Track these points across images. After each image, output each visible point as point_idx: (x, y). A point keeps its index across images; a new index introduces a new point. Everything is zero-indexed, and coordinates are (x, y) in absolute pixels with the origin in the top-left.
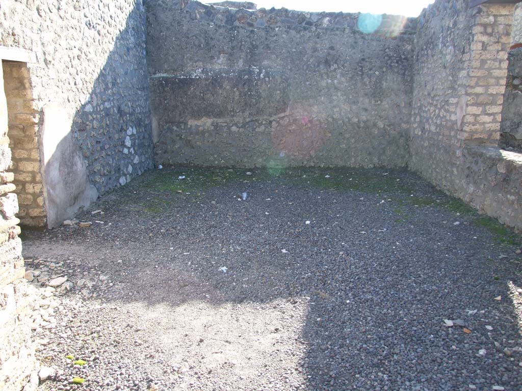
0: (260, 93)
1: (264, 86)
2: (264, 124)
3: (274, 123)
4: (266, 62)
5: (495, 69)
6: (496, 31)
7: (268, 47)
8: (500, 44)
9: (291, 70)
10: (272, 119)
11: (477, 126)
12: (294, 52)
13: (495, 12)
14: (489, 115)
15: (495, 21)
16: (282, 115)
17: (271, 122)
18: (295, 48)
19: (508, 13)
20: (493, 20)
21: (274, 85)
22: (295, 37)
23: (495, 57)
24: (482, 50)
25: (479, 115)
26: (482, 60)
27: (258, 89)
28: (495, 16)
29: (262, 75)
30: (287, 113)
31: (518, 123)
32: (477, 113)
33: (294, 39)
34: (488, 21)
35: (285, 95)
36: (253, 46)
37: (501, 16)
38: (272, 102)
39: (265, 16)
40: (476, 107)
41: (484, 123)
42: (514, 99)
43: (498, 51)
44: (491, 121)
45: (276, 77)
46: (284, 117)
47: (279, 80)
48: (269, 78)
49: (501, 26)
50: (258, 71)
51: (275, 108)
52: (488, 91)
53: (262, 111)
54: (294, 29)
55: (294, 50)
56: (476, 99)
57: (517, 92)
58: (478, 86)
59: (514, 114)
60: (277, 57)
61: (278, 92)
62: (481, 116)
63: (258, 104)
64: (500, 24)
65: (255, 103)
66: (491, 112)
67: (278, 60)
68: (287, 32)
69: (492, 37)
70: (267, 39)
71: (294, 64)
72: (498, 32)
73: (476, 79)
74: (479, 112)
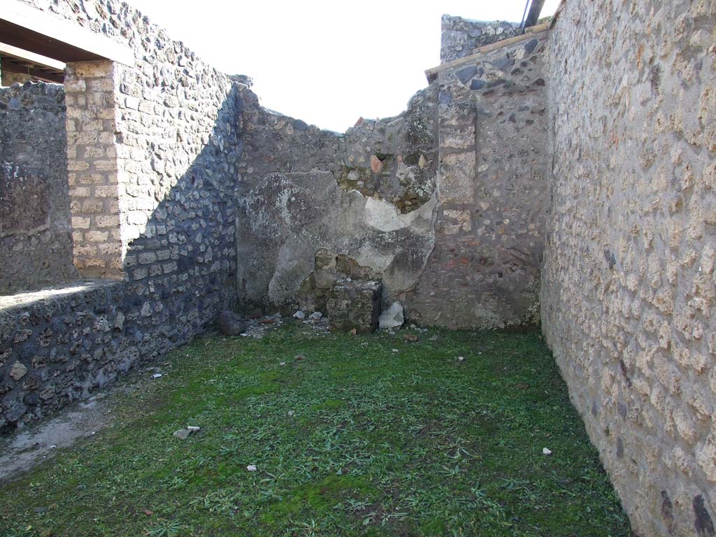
0: (14, 198)
1: (18, 188)
2: (22, 241)
3: (33, 239)
4: (21, 157)
5: (99, 159)
6: (92, 102)
7: (22, 136)
8: (101, 121)
9: (50, 166)
10: (30, 233)
11: (88, 248)
12: (53, 141)
13: (86, 74)
14: (103, 230)
15: (88, 88)
16: (42, 228)
17: (30, 238)
18: (54, 136)
19: (103, 75)
20: (84, 86)
21: (30, 187)
22: (52, 120)
23: (96, 141)
24: (77, 131)
25: (87, 230)
26: (79, 145)
27: (12, 193)
28: (87, 80)
29: (15, 173)
30: (48, 226)
31: (361, 241)
32: (84, 228)
33: (52, 123)
34: (78, 89)
35: (43, 201)
36: (5, 134)
37: (96, 79)
38: (29, 210)
39: (20, 94)
40: (81, 218)
41: (96, 243)
42: (350, 202)
43: (99, 133)
44: (106, 239)
45: (33, 176)
46: (45, 231)
47: (36, 180)
48: (23, 177)
49: (97, 94)
50: (10, 167)
51: (32, 219)
52: (95, 193)
53: (18, 223)
54: (51, 110)
55: (52, 139)
56: (80, 205)
57: (354, 192)
58: (80, 186)
59: (355, 225)
60: (34, 149)
61: (35, 196)
62: (91, 233)
63: (12, 214)
64: (96, 91)
65: (8, 212)
66: (103, 225)
67: (35, 154)
68: (44, 115)
69: (86, 112)
70: (20, 125)
71: (54, 157)
72: (94, 104)
73: (74, 174)
74: (86, 226)
